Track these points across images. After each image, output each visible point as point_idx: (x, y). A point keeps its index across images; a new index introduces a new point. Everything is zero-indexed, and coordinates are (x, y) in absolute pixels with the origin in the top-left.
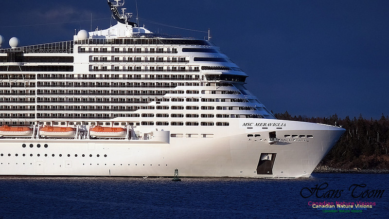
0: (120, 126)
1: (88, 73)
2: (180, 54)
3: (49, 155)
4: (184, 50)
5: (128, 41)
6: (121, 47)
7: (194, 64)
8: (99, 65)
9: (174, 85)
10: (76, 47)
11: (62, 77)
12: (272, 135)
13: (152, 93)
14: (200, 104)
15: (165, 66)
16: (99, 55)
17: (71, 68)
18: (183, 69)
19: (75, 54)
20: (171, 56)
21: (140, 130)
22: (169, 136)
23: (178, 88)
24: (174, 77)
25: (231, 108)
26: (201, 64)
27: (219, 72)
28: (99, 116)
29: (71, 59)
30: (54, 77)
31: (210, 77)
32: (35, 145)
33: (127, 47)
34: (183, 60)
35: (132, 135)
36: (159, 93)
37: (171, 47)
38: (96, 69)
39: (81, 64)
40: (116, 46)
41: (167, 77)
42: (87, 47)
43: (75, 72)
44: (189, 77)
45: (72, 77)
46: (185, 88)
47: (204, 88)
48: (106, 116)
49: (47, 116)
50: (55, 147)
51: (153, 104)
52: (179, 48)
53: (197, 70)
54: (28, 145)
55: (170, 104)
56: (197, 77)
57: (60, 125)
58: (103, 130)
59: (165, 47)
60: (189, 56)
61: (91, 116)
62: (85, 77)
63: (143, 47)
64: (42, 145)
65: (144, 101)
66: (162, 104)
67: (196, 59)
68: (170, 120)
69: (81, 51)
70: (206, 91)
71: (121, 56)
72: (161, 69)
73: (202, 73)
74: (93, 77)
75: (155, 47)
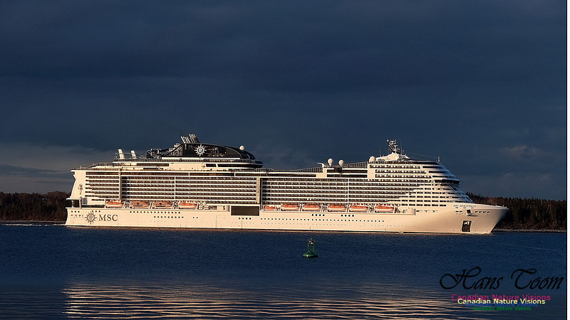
0: (391, 206)
1: (375, 178)
2: (422, 169)
3: (355, 220)
4: (424, 167)
5: (395, 163)
6: (392, 165)
7: (428, 174)
8: (381, 174)
9: (418, 185)
10: (369, 165)
11: (361, 180)
12: (469, 211)
13: (407, 189)
14: (431, 195)
15: (414, 175)
17: (366, 176)
18: (423, 177)
19: (368, 169)
20: (417, 170)
21: (401, 208)
22: (415, 211)
23: (420, 187)
24: (418, 181)
25: (448, 197)
26: (432, 174)
27: (441, 179)
28: (380, 201)
29: (366, 171)
30: (358, 180)
31: (436, 181)
32: (348, 215)
33: (395, 165)
34: (423, 172)
35: (396, 210)
36: (411, 189)
37: (417, 165)
38: (379, 177)
39: (371, 174)
40: (389, 165)
41: (415, 181)
42: (374, 165)
43: (368, 178)
44: (426, 181)
45: (367, 181)
46: (424, 187)
47: (434, 187)
48: (384, 201)
49: (354, 200)
50: (357, 216)
51: (408, 195)
52: (421, 166)
53: (430, 177)
54: (344, 215)
55: (416, 195)
56: (430, 181)
57: (360, 205)
58: (382, 208)
59: (414, 166)
60: (426, 170)
61: (376, 201)
62: (373, 181)
63: (403, 165)
64: (351, 215)
65: (403, 193)
66: (412, 195)
67: (430, 172)
68: (416, 203)
69: (371, 167)
71: (391, 170)
72: (412, 177)
73: (433, 179)
74: (377, 181)
75: (409, 165)
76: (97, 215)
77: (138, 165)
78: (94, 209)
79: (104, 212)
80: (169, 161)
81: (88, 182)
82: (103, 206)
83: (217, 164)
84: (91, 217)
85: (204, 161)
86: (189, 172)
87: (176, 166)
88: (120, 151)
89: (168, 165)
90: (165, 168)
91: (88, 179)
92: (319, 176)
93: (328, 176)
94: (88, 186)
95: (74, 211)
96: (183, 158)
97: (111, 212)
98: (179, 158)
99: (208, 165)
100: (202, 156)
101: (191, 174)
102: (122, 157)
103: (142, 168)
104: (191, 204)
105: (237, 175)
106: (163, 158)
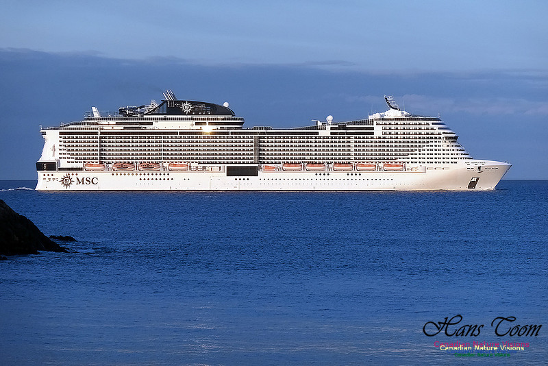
0: (398, 164)
1: (382, 136)
2: (431, 126)
3: (362, 180)
4: (433, 124)
5: (403, 119)
6: (399, 122)
7: (438, 131)
8: (388, 132)
10: (375, 122)
11: (368, 138)
12: (480, 168)
13: (416, 146)
14: (442, 152)
15: (423, 132)
16: (387, 127)
17: (373, 134)
18: (432, 134)
19: (375, 126)
20: (426, 127)
21: (409, 166)
22: (426, 169)
23: (429, 144)
24: (427, 138)
25: (457, 154)
26: (442, 131)
27: (450, 135)
28: (387, 159)
29: (373, 129)
30: (363, 138)
31: (446, 138)
32: (354, 174)
33: (402, 122)
34: (432, 129)
35: (406, 168)
36: (420, 146)
37: (426, 122)
38: (386, 134)
39: (378, 131)
40: (396, 122)
41: (424, 138)
42: (380, 122)
43: (374, 136)
44: (436, 138)
45: (373, 138)
46: (433, 144)
47: (443, 143)
48: (391, 159)
49: (359, 159)
50: (365, 175)
51: (417, 152)
52: (430, 122)
53: (440, 134)
54: (350, 174)
55: (426, 152)
56: (440, 138)
57: (366, 164)
58: (391, 166)
59: (423, 122)
60: (436, 127)
61: (384, 158)
62: (380, 138)
63: (411, 122)
64: (358, 174)
65: (412, 151)
66: (422, 152)
67: (439, 129)
68: (426, 160)
69: (378, 124)
70: (444, 145)
71: (399, 127)
72: (420, 134)
73: (442, 136)
74: (384, 138)
75: (417, 122)
76: (74, 178)
77: (117, 124)
78: (71, 172)
79: (81, 175)
80: (151, 119)
81: (62, 143)
82: (80, 169)
83: (207, 122)
84: (66, 181)
85: (192, 119)
86: (179, 131)
87: (160, 125)
88: (94, 109)
89: (151, 124)
90: (148, 127)
91: (61, 139)
92: (322, 133)
93: (332, 134)
94: (61, 148)
95: (46, 174)
96: (168, 116)
97: (91, 175)
98: (163, 117)
99: (197, 124)
100: (189, 114)
101: (181, 133)
102: (96, 115)
103: (122, 127)
104: (182, 166)
105: (232, 133)
106: (145, 117)
